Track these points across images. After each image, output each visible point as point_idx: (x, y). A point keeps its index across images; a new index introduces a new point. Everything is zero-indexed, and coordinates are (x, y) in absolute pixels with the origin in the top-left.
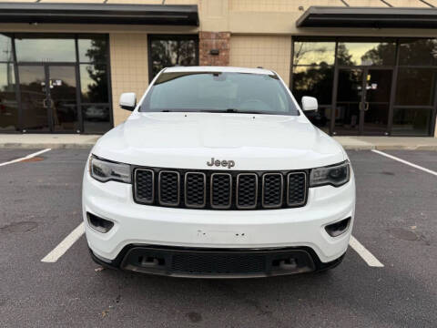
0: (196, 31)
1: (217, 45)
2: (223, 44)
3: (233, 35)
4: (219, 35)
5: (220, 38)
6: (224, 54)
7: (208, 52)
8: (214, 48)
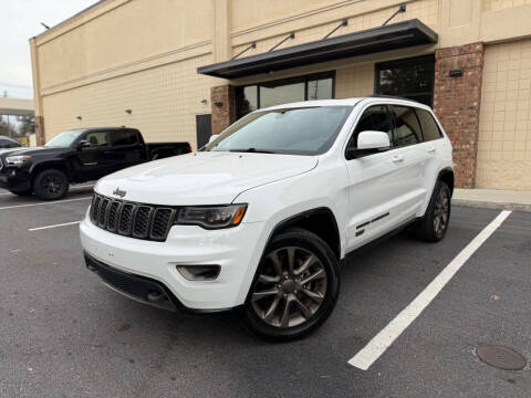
0: (431, 50)
1: (459, 62)
2: (469, 60)
3: (486, 46)
4: (463, 50)
5: (465, 53)
6: (470, 73)
7: (447, 74)
8: (456, 67)
